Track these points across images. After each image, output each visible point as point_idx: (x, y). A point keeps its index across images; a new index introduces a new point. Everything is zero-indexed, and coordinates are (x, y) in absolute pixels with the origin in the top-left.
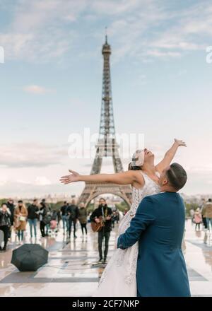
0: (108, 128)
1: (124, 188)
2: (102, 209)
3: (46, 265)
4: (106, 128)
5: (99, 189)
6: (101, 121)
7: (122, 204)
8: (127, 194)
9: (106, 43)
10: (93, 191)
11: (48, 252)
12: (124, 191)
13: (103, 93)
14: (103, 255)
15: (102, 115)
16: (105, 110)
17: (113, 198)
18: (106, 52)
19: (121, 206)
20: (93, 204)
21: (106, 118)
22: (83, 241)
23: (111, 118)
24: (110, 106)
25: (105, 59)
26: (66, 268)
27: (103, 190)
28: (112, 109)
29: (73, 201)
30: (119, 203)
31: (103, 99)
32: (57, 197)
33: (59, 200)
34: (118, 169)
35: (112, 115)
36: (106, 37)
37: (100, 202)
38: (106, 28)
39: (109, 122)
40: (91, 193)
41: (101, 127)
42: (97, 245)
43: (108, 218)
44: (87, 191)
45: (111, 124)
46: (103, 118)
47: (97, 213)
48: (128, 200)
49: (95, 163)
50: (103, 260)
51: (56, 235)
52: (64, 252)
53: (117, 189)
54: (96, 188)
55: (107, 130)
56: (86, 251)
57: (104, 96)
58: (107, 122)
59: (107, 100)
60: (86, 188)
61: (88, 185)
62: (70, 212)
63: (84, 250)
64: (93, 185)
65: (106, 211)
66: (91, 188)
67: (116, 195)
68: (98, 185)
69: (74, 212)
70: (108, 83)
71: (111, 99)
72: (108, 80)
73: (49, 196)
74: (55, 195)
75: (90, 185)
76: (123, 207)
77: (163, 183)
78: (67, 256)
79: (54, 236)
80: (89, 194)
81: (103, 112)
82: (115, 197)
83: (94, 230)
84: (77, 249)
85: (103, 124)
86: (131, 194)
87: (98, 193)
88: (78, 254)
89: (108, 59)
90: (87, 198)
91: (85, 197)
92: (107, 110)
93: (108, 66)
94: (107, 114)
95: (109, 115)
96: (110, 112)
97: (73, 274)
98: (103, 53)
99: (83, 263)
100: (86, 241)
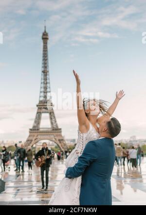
0: (46, 93)
1: (57, 136)
2: (45, 150)
3: (4, 192)
4: (44, 93)
5: (39, 137)
6: (41, 88)
7: (56, 147)
8: (59, 140)
9: (45, 32)
10: (35, 138)
11: (5, 183)
12: (57, 138)
13: (43, 67)
14: (45, 184)
15: (42, 83)
16: (44, 79)
17: (49, 143)
18: (45, 37)
19: (55, 149)
20: (35, 148)
21: (45, 85)
22: (29, 175)
23: (48, 85)
24: (48, 76)
25: (44, 43)
26: (18, 194)
27: (42, 137)
28: (49, 79)
29: (22, 145)
30: (53, 147)
31: (42, 72)
32: (8, 142)
33: (10, 145)
34: (53, 122)
35: (49, 83)
36: (45, 27)
37: (43, 145)
38: (45, 21)
39: (47, 88)
40: (34, 139)
41: (41, 92)
42: (40, 177)
43: (48, 157)
44: (30, 138)
45: (48, 90)
46: (43, 85)
47: (41, 153)
48: (60, 145)
49: (36, 118)
50: (45, 188)
51: (9, 170)
52: (16, 182)
53: (52, 137)
54: (37, 136)
55: (45, 94)
56: (31, 181)
57: (43, 69)
58: (46, 88)
59: (45, 72)
60: (30, 136)
61: (31, 134)
62: (20, 153)
63: (30, 181)
64: (35, 134)
65: (47, 152)
66: (34, 136)
67: (51, 140)
68: (39, 134)
69: (22, 153)
70: (46, 60)
71: (48, 72)
72: (46, 58)
73: (3, 142)
74: (7, 141)
75: (33, 134)
76: (56, 149)
77: (103, 130)
78: (18, 185)
79: (8, 171)
80: (32, 141)
81: (43, 81)
82: (51, 142)
83: (38, 166)
84: (25, 180)
85: (43, 90)
86: (62, 140)
87: (38, 139)
88: (26, 184)
89: (46, 43)
90: (31, 143)
91: (29, 142)
92: (46, 79)
93: (47, 48)
94: (45, 82)
95: (47, 83)
96: (48, 81)
97: (22, 199)
98: (43, 38)
99: (30, 190)
100: (31, 175)
